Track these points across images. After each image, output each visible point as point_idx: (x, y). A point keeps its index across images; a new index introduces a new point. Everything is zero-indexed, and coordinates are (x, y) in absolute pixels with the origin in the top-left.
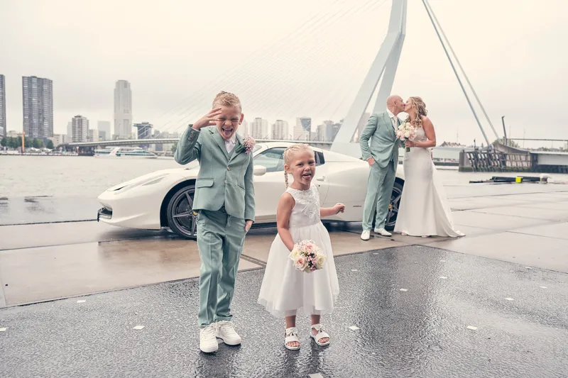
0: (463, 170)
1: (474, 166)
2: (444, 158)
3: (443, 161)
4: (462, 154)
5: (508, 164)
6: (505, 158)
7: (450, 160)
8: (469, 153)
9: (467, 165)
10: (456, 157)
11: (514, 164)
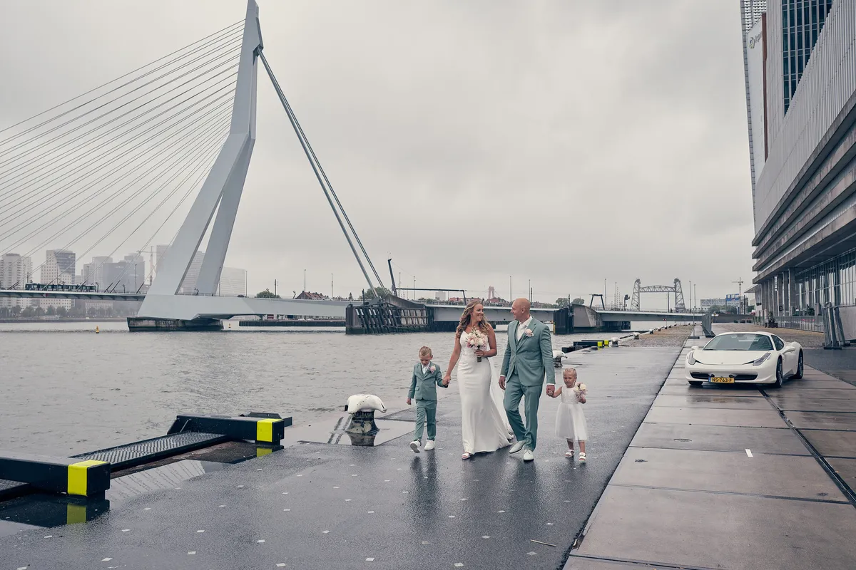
0: (351, 331)
1: (365, 326)
2: (303, 315)
3: (302, 320)
4: (350, 310)
5: (403, 322)
6: (400, 313)
7: (312, 317)
8: (358, 308)
9: (357, 325)
10: (341, 313)
11: (410, 322)
